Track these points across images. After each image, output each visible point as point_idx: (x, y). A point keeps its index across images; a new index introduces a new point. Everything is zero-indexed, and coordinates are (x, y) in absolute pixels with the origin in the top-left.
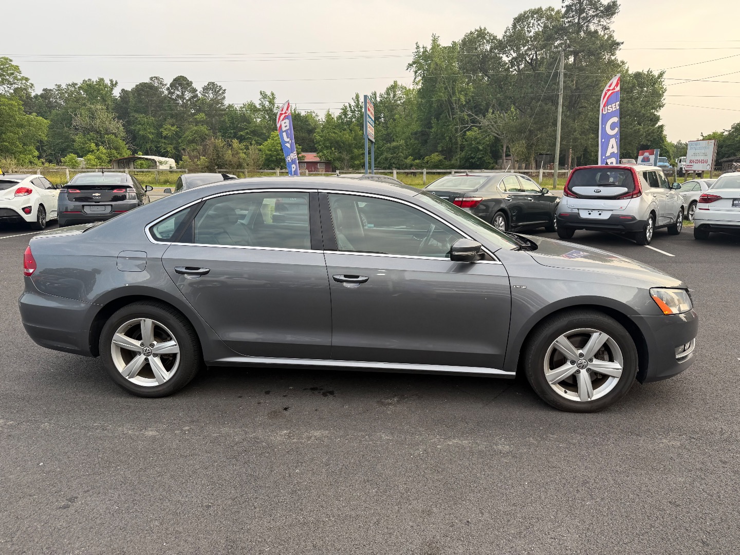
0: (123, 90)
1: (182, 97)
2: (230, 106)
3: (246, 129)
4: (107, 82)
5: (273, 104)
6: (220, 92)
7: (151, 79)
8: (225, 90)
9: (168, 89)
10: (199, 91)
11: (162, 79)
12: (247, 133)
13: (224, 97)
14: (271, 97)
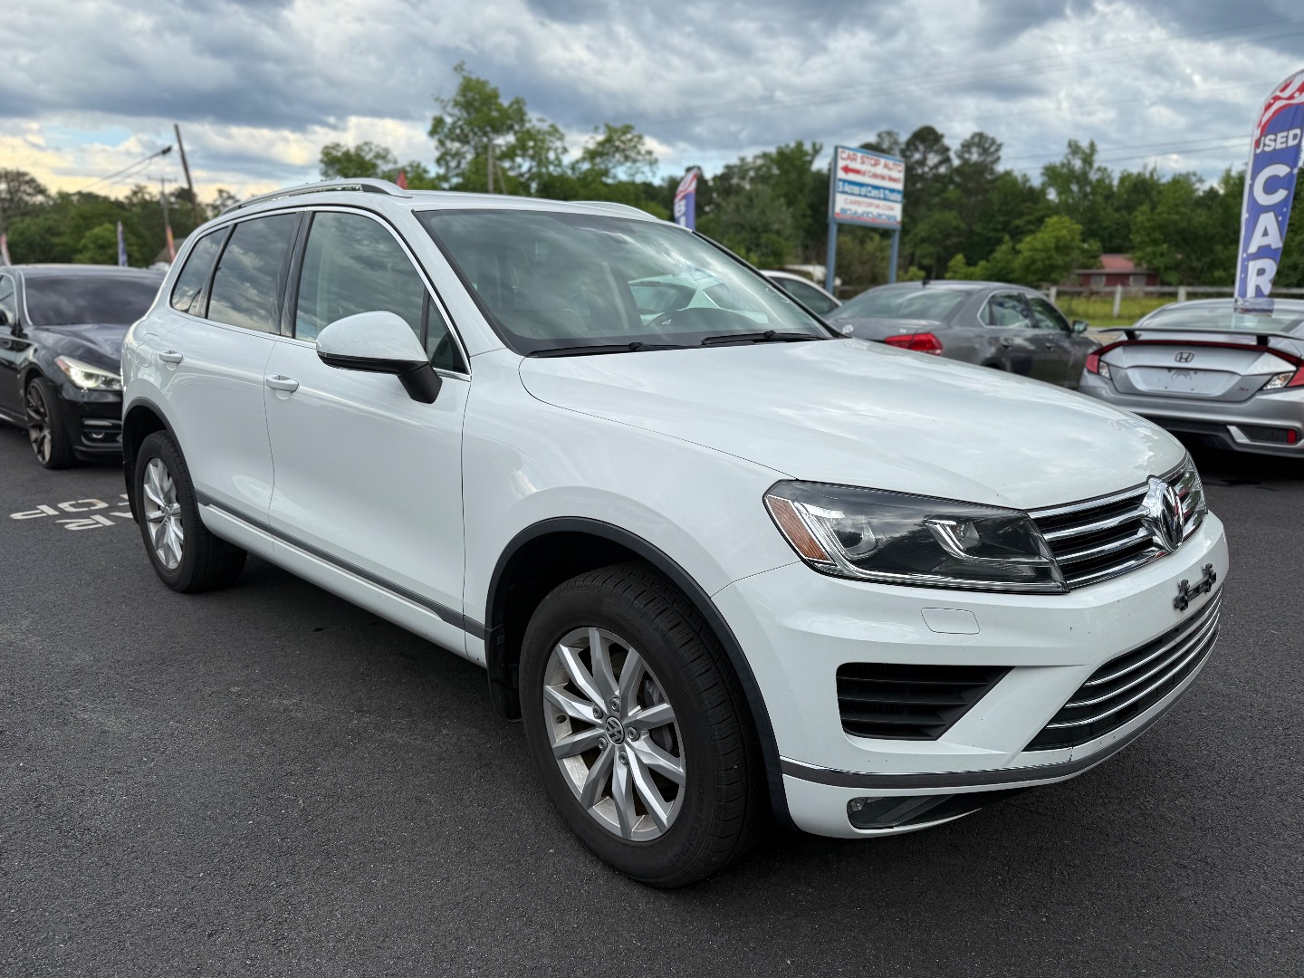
2: (1008, 173)
3: (1029, 214)
5: (1091, 164)
6: (993, 149)
8: (1001, 145)
10: (953, 150)
11: (896, 134)
12: (1030, 222)
13: (998, 158)
14: (1088, 151)
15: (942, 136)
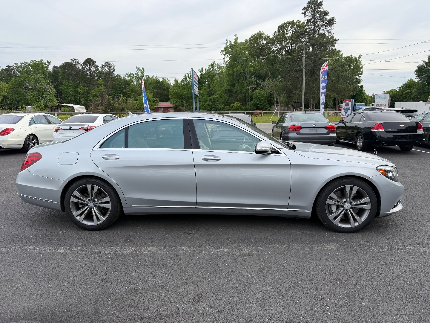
0: (54, 66)
1: (89, 70)
2: (118, 75)
4: (45, 61)
5: (144, 75)
6: (112, 67)
7: (72, 60)
8: (115, 66)
9: (81, 65)
10: (100, 67)
11: (78, 60)
12: (128, 91)
13: (115, 70)
14: (142, 70)
15: (95, 62)
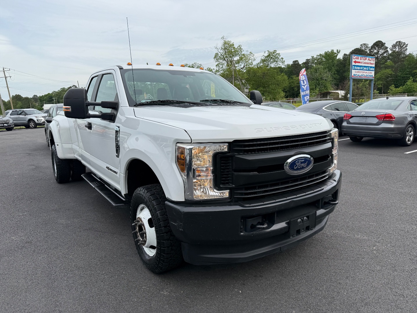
0: (345, 55)
1: (377, 53)
2: (410, 54)
4: (335, 51)
6: (404, 46)
7: (361, 45)
8: (407, 45)
9: (370, 50)
10: (389, 48)
11: (367, 44)
13: (407, 49)
